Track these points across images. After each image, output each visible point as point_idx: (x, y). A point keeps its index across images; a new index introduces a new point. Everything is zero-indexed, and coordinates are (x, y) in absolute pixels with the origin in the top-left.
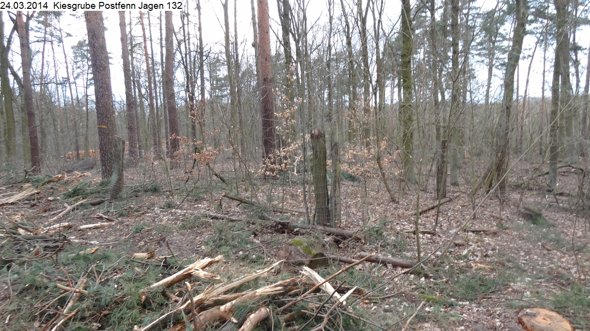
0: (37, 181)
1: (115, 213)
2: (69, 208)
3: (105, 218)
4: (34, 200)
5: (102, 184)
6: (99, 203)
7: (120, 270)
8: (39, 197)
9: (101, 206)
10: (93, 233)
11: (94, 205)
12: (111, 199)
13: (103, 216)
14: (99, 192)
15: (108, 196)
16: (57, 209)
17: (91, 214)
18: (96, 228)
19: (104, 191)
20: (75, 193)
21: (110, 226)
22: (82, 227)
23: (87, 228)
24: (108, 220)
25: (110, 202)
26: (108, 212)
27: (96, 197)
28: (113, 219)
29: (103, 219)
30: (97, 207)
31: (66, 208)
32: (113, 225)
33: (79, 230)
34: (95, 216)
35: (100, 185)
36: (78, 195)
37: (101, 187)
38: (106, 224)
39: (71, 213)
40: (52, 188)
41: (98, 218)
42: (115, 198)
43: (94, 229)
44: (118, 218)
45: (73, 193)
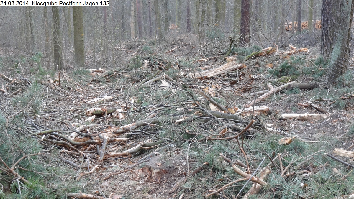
0: (243, 54)
1: (329, 103)
2: (273, 89)
3: (316, 108)
4: (235, 76)
5: (320, 62)
6: (311, 88)
7: (314, 167)
8: (241, 73)
9: (313, 92)
10: (297, 125)
11: (304, 89)
12: (328, 84)
13: (313, 105)
14: (313, 73)
15: (325, 80)
16: (258, 90)
17: (298, 101)
18: (301, 119)
19: (321, 73)
20: (284, 71)
21: (320, 120)
22: (284, 116)
23: (290, 118)
24: (319, 111)
25: (326, 88)
26: (321, 100)
27: (309, 79)
28: (325, 110)
29: (312, 109)
30: (307, 92)
31: (270, 90)
32: (324, 119)
33: (280, 119)
34: (303, 104)
35: (317, 64)
36: (287, 75)
37: (317, 67)
38: (314, 115)
39: (275, 96)
40: (257, 63)
41: (306, 107)
42: (333, 83)
43: (299, 120)
44: (333, 109)
45: (281, 72)
